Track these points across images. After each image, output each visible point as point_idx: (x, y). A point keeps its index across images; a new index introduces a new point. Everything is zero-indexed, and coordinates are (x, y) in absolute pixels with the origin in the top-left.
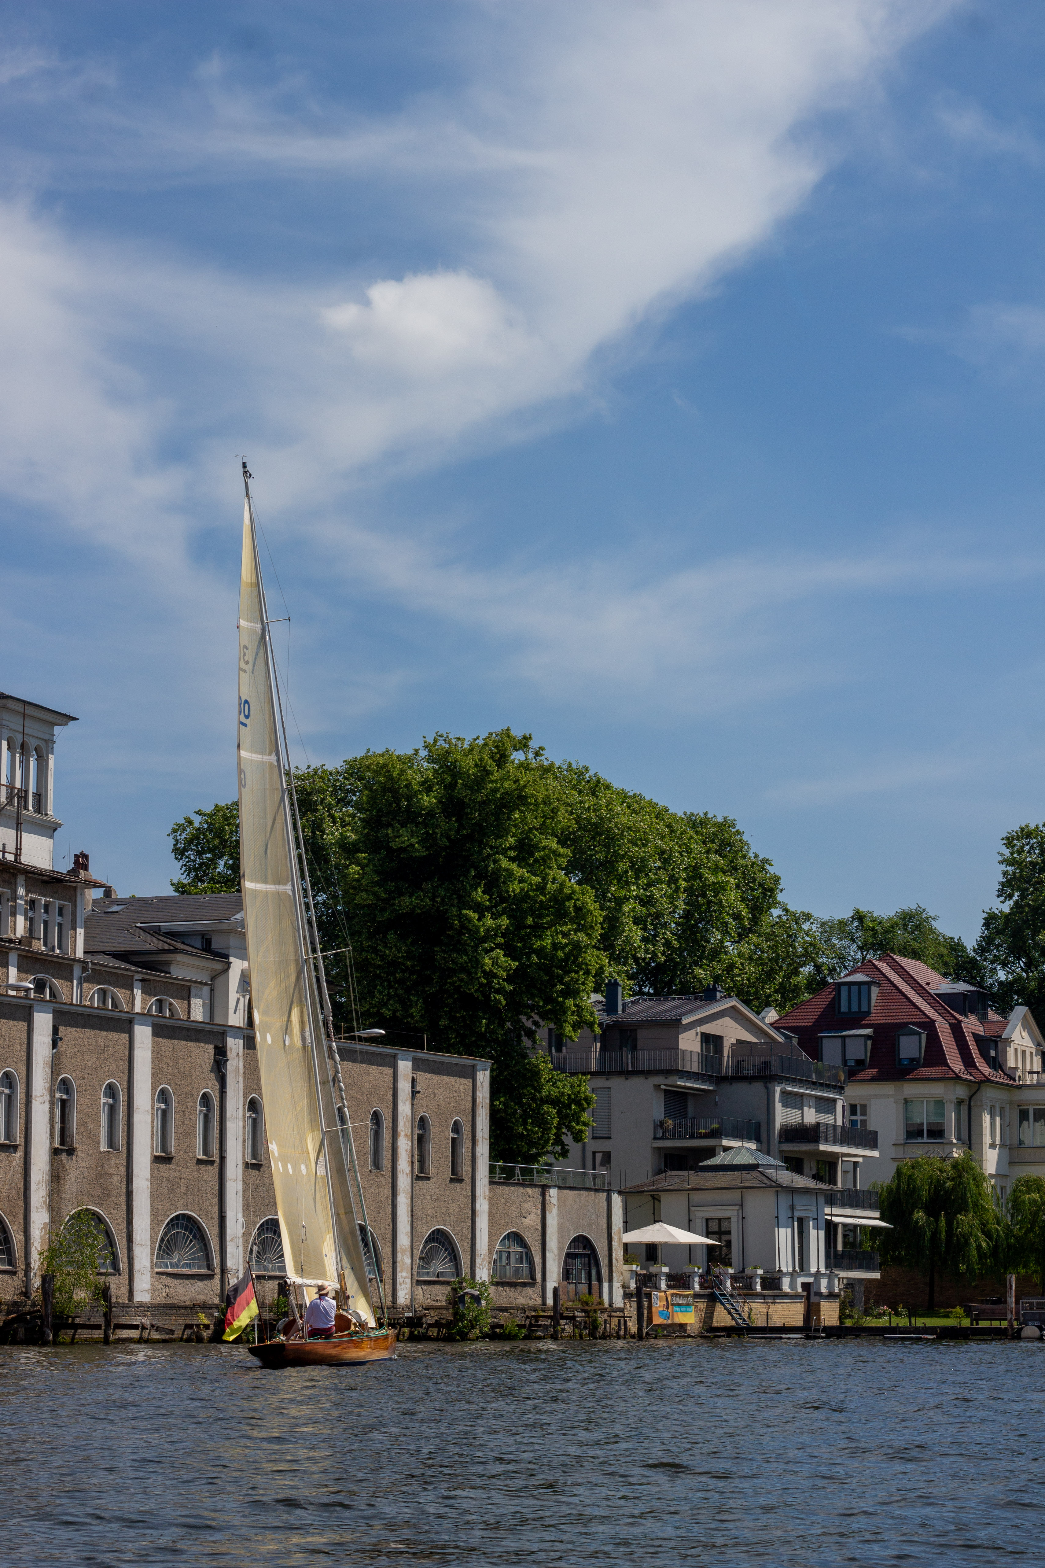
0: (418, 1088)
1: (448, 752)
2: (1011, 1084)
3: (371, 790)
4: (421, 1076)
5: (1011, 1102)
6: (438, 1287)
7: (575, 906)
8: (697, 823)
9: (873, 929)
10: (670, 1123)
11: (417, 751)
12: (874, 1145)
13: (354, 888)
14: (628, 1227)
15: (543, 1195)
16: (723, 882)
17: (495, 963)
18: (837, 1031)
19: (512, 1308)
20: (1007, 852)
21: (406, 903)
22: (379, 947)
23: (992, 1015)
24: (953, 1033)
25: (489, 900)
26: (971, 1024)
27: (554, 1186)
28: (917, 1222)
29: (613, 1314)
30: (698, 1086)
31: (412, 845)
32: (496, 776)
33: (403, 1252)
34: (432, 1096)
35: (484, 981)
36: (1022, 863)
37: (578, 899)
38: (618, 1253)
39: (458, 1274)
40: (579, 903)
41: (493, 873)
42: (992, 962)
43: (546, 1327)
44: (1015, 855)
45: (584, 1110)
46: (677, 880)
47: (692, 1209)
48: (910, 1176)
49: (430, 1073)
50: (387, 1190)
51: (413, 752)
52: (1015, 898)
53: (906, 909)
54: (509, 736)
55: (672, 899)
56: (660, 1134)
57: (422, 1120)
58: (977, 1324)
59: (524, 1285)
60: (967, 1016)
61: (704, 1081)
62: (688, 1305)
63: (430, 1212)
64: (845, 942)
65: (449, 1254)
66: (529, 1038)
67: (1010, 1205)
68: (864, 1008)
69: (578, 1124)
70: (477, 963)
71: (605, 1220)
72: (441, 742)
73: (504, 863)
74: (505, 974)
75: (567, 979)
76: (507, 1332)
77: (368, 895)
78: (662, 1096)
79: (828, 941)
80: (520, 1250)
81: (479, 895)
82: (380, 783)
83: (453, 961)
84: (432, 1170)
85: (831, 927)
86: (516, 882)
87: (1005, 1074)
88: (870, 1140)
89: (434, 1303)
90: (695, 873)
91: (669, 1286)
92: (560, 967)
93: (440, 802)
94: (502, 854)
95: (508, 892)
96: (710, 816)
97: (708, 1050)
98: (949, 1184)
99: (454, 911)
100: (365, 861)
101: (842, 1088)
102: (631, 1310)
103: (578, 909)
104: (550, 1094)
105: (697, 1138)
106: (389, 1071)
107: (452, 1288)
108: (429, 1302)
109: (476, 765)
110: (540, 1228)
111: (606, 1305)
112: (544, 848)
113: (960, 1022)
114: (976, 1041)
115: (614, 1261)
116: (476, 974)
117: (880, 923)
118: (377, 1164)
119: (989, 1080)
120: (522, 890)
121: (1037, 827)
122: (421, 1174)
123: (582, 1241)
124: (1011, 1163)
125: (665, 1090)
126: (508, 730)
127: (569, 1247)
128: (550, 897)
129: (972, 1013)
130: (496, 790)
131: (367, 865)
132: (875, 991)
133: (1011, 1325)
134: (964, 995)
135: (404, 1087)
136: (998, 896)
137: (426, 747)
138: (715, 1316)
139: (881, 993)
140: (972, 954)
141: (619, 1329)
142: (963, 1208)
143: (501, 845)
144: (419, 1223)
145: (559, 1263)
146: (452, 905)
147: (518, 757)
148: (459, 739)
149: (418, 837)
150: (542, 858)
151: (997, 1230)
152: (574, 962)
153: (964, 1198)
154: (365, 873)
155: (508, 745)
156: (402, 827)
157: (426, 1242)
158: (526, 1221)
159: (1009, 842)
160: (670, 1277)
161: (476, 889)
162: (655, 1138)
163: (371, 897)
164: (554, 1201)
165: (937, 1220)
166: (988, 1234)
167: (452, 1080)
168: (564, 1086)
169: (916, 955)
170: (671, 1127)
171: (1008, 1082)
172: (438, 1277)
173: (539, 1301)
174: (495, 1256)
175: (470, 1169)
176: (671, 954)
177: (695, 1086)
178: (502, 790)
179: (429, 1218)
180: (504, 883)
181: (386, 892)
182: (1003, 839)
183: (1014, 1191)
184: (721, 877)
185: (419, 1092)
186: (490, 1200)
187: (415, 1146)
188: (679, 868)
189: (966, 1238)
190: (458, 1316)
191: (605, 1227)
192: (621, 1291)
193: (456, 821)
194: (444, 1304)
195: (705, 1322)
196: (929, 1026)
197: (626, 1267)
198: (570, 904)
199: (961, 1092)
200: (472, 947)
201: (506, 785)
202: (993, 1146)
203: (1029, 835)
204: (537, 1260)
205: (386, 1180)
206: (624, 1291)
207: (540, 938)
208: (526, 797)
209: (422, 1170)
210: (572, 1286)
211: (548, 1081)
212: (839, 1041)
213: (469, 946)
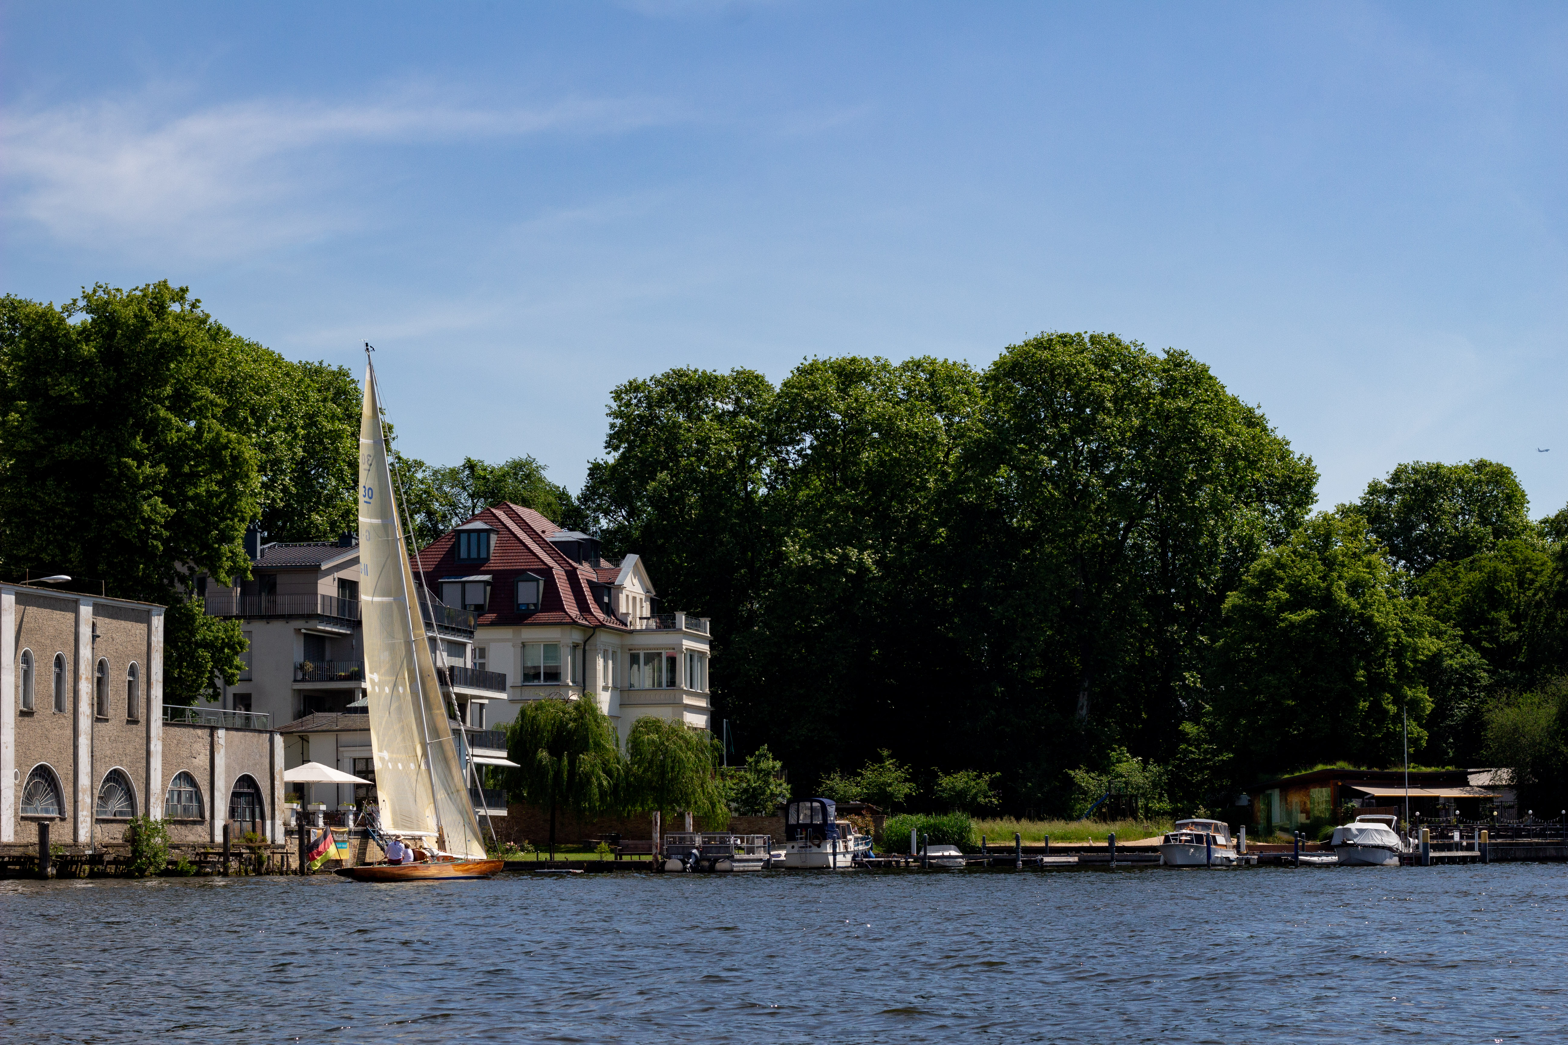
0: (98, 633)
1: (107, 303)
2: (623, 629)
3: (28, 338)
4: (101, 621)
5: (622, 647)
6: (115, 825)
7: (231, 455)
8: (313, 372)
9: (484, 478)
10: (310, 666)
11: (75, 301)
12: (502, 688)
13: (12, 435)
14: (289, 766)
15: (212, 736)
16: (339, 430)
17: (154, 509)
18: (457, 576)
19: (184, 845)
20: (614, 405)
21: (66, 450)
22: (39, 494)
23: (603, 563)
24: (569, 579)
25: (148, 449)
26: (585, 571)
27: (222, 728)
28: (540, 761)
29: (276, 851)
30: (337, 630)
31: (72, 394)
32: (156, 326)
33: (84, 791)
34: (111, 640)
35: (143, 527)
36: (630, 416)
37: (234, 449)
38: (280, 792)
39: (134, 813)
40: (235, 453)
41: (151, 421)
42: (595, 511)
43: (214, 864)
44: (622, 408)
45: (237, 653)
46: (295, 428)
47: (341, 749)
48: (534, 717)
49: (109, 617)
50: (69, 732)
51: (71, 302)
52: (622, 450)
53: (517, 459)
54: (167, 288)
55: (291, 446)
56: (300, 676)
57: (101, 663)
58: (621, 858)
59: (194, 823)
60: (581, 564)
61: (342, 626)
62: (344, 841)
63: (108, 752)
64: (455, 490)
65: (126, 793)
66: (182, 583)
67: (630, 746)
68: (483, 555)
69: (230, 668)
70: (136, 510)
71: (268, 760)
72: (100, 292)
73: (162, 413)
74: (163, 520)
75: (222, 526)
76: (179, 868)
77: (27, 442)
78: (302, 639)
79: (440, 488)
80: (190, 789)
81: (138, 443)
82: (38, 331)
83: (111, 507)
84: (110, 712)
85: (443, 476)
86: (174, 431)
87: (617, 619)
88: (497, 682)
89: (111, 841)
90: (311, 420)
91: (325, 823)
92: (217, 515)
93: (99, 351)
94: (160, 403)
95: (165, 440)
96: (325, 364)
97: (344, 595)
98: (571, 725)
99: (113, 458)
100: (25, 409)
101: (472, 633)
102: (293, 846)
103: (234, 458)
104: (205, 638)
105: (337, 680)
106: (71, 616)
107: (131, 827)
108: (107, 840)
109: (136, 316)
110: (208, 768)
111: (269, 842)
112: (201, 398)
113: (575, 569)
114: (590, 588)
115: (276, 800)
116: (135, 520)
117: (492, 472)
118: (59, 706)
119: (603, 625)
120: (179, 438)
121: (644, 382)
122: (100, 715)
123: (247, 781)
124: (622, 705)
125: (305, 634)
126: (165, 282)
127: (235, 787)
128: (206, 446)
129: (586, 560)
130: (155, 341)
131: (27, 413)
132: (494, 538)
133: (657, 860)
134: (578, 543)
135: (85, 632)
136: (606, 448)
137: (84, 297)
138: (368, 852)
139: (499, 540)
140: (577, 503)
141: (282, 864)
142: (585, 749)
143: (159, 395)
144: (98, 763)
145: (226, 802)
146: (112, 453)
147: (175, 308)
148: (118, 290)
149: (77, 385)
150: (199, 408)
151: (618, 769)
152: (229, 511)
153: (585, 739)
154: (24, 421)
155: (167, 297)
156: (61, 376)
157: (104, 782)
158: (196, 762)
159: (617, 395)
160: (327, 815)
161: (135, 438)
162: (295, 681)
163: (31, 444)
164: (222, 741)
165: (560, 759)
166: (609, 773)
167: (128, 625)
168: (218, 630)
169: (526, 503)
170: (311, 670)
171: (620, 627)
172: (115, 815)
173: (208, 839)
174: (167, 796)
175: (145, 711)
176: (289, 500)
177: (334, 630)
178: (160, 341)
179: (107, 759)
180: (163, 432)
181: (45, 439)
182: (611, 393)
183: (634, 732)
184: (338, 425)
185: (99, 637)
186: (164, 740)
187: (95, 689)
188: (297, 416)
189: (588, 776)
190: (137, 853)
191: (268, 766)
192: (282, 829)
193: (114, 370)
194: (121, 841)
195: (358, 858)
196: (547, 572)
197: (288, 805)
198: (226, 453)
199: (577, 636)
200: (131, 494)
201: (165, 335)
202: (605, 688)
203: (637, 389)
204: (206, 799)
205: (68, 722)
206: (286, 829)
207: (195, 486)
208: (185, 348)
209: (99, 713)
210: (238, 824)
211: (202, 626)
212: (460, 586)
213: (127, 492)
